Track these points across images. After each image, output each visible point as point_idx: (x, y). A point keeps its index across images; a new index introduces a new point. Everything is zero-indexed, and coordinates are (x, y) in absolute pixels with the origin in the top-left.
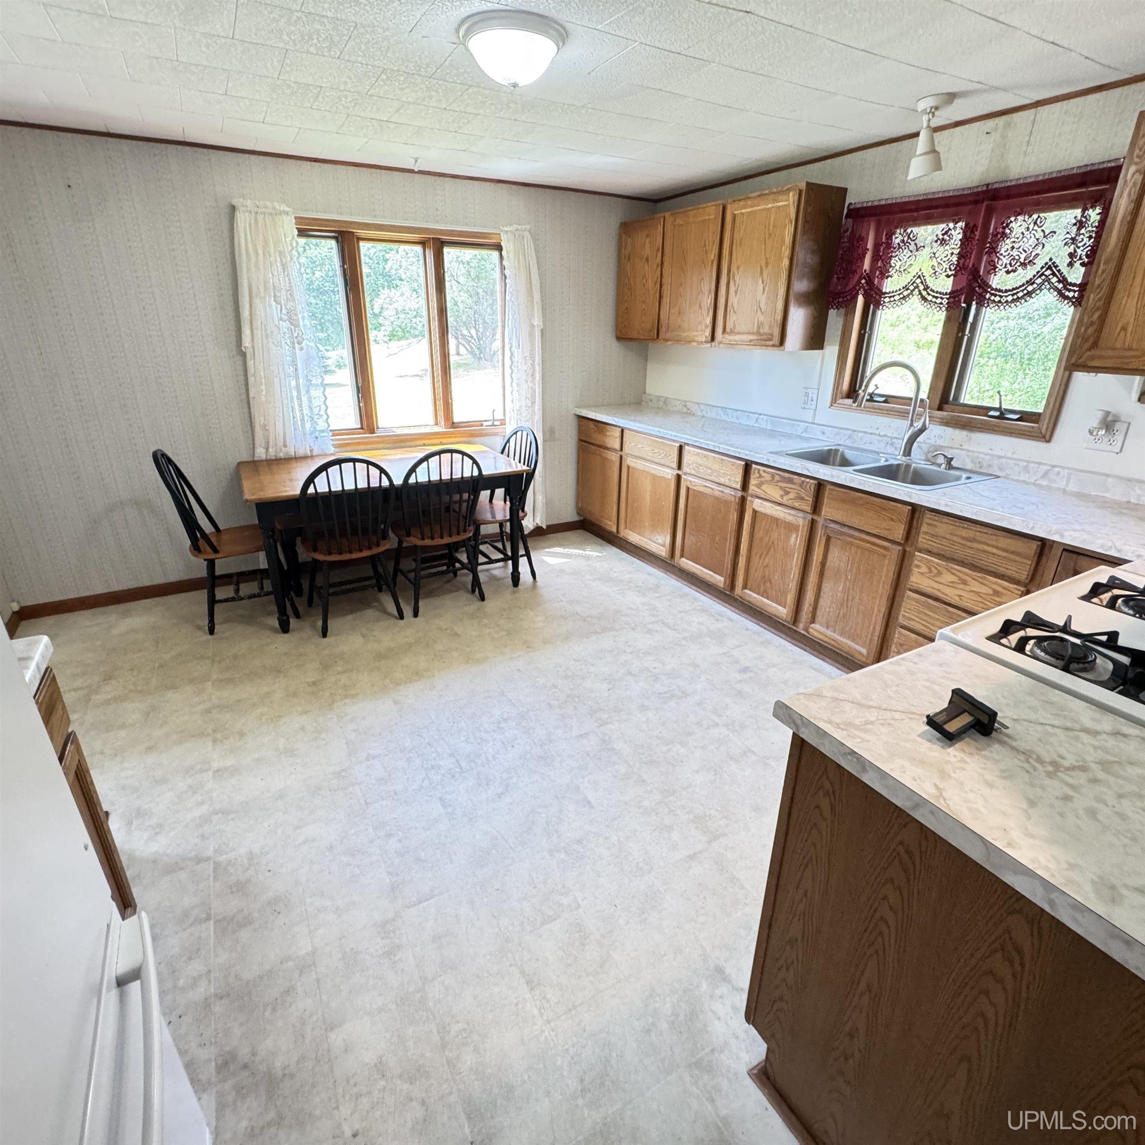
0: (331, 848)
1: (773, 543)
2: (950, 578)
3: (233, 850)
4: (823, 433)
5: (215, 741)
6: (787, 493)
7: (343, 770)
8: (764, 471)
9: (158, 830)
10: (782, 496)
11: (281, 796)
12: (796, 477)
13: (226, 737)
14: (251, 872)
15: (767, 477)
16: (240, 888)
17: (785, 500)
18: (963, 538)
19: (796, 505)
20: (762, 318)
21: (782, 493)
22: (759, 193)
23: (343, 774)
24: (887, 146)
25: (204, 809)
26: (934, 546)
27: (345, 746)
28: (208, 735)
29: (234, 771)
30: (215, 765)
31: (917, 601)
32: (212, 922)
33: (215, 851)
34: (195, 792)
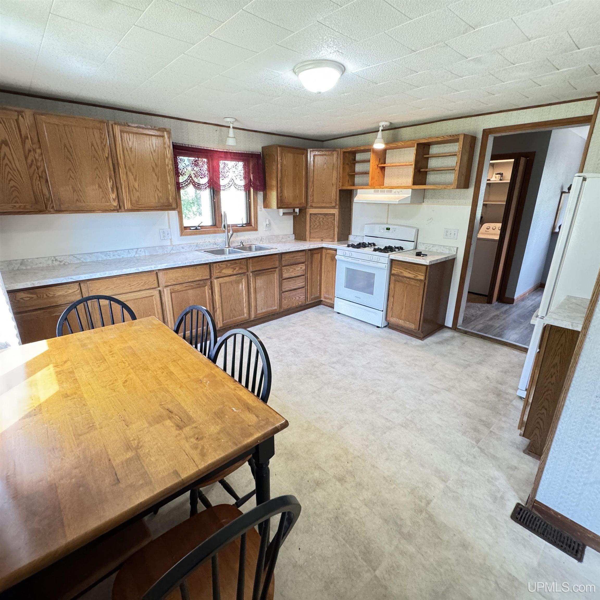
3: (468, 441)
5: (428, 503)
6: (235, 269)
7: (403, 426)
8: (222, 264)
9: (491, 480)
10: (233, 271)
11: (433, 441)
12: (237, 261)
15: (224, 266)
16: (476, 430)
17: (235, 272)
19: (240, 272)
21: (232, 270)
23: (404, 425)
24: (175, 120)
25: (466, 468)
26: (286, 263)
27: (388, 433)
29: (437, 472)
30: (442, 486)
31: (286, 282)
33: (474, 447)
34: (463, 481)
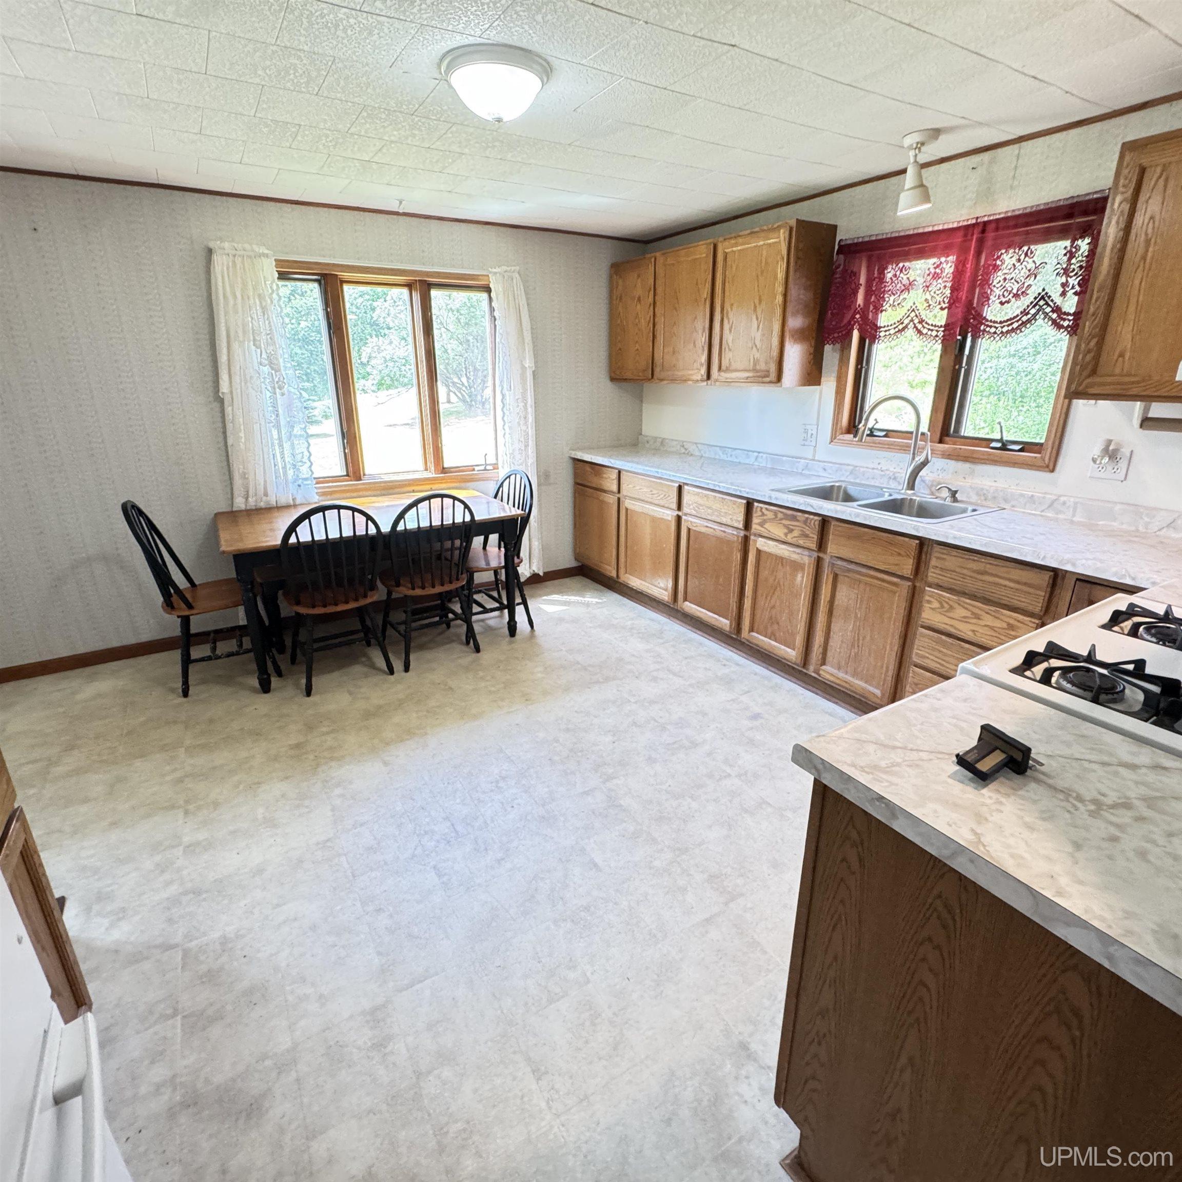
0: (314, 928)
1: (779, 583)
2: (964, 613)
3: (205, 934)
4: (825, 469)
5: (186, 813)
6: (791, 531)
7: (328, 841)
8: (767, 509)
9: (121, 914)
10: (786, 535)
11: (260, 871)
12: (799, 514)
13: (199, 808)
14: (224, 959)
15: (770, 515)
16: (210, 977)
17: (789, 538)
18: (974, 571)
19: (801, 542)
20: (757, 355)
21: (786, 531)
22: (749, 231)
23: (329, 844)
24: (875, 183)
25: (173, 889)
26: (945, 580)
27: (330, 814)
28: (179, 807)
29: (208, 845)
30: (186, 840)
31: (930, 638)
32: (179, 1018)
33: (186, 936)
34: (163, 872)
